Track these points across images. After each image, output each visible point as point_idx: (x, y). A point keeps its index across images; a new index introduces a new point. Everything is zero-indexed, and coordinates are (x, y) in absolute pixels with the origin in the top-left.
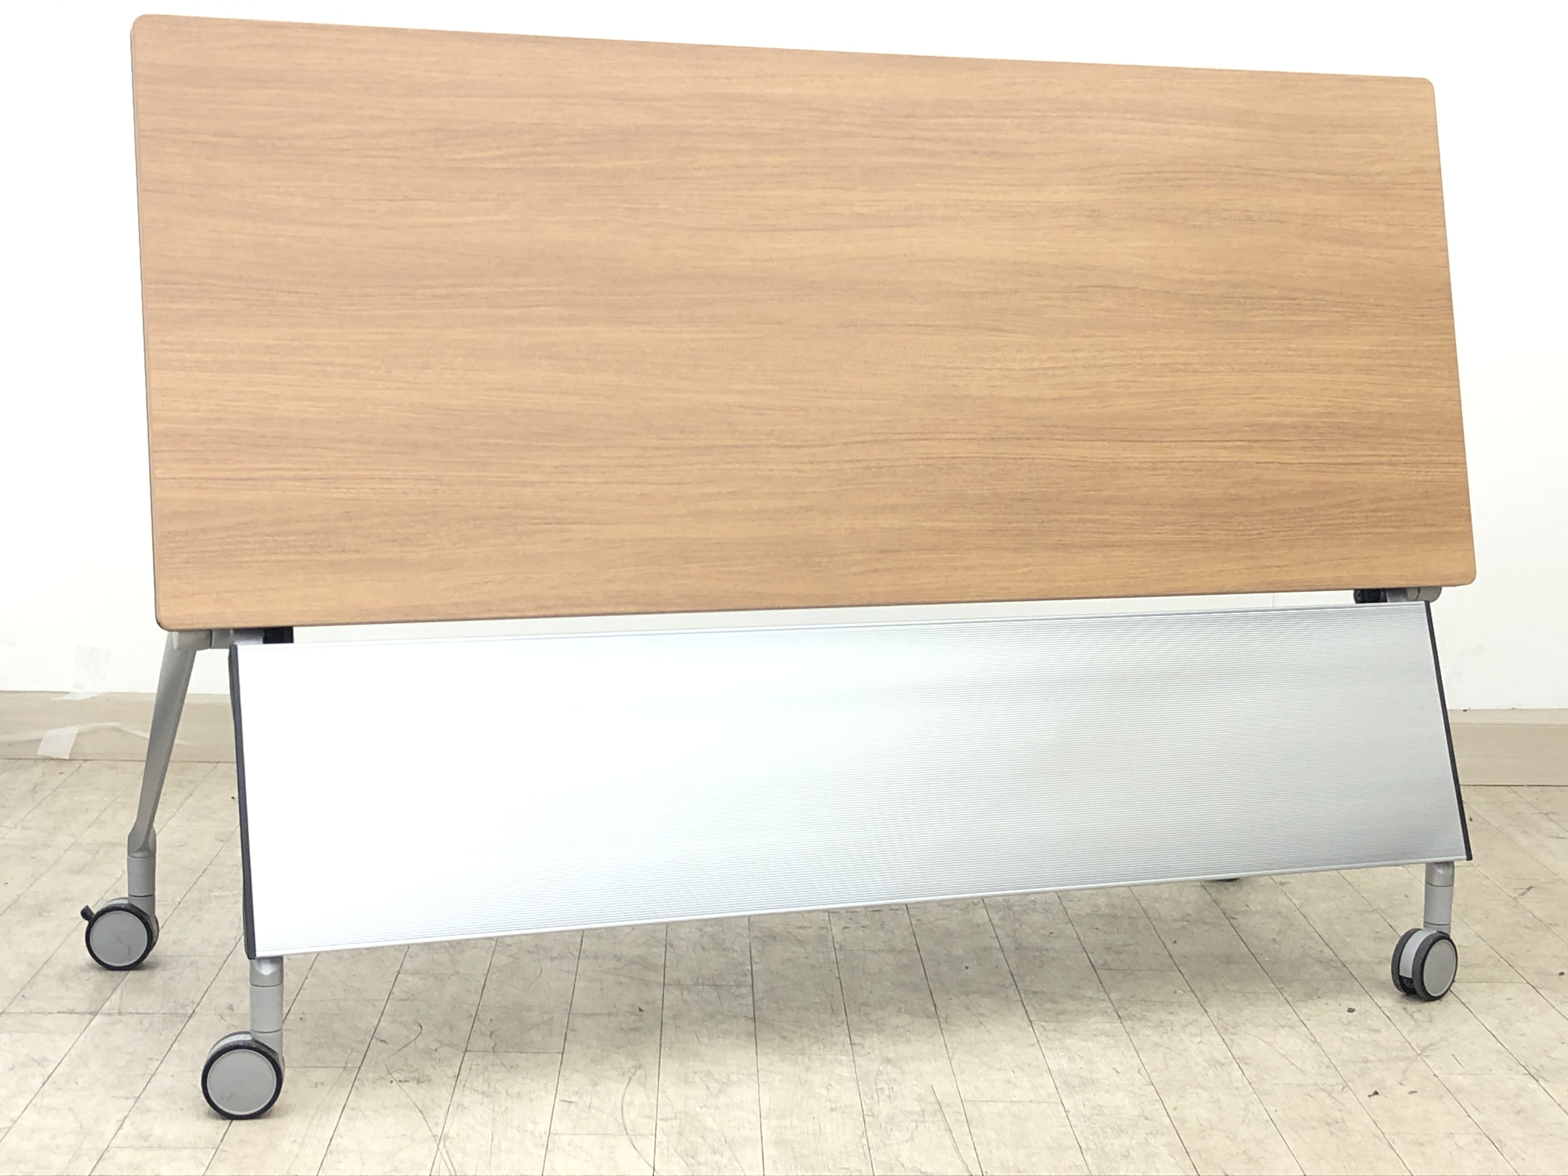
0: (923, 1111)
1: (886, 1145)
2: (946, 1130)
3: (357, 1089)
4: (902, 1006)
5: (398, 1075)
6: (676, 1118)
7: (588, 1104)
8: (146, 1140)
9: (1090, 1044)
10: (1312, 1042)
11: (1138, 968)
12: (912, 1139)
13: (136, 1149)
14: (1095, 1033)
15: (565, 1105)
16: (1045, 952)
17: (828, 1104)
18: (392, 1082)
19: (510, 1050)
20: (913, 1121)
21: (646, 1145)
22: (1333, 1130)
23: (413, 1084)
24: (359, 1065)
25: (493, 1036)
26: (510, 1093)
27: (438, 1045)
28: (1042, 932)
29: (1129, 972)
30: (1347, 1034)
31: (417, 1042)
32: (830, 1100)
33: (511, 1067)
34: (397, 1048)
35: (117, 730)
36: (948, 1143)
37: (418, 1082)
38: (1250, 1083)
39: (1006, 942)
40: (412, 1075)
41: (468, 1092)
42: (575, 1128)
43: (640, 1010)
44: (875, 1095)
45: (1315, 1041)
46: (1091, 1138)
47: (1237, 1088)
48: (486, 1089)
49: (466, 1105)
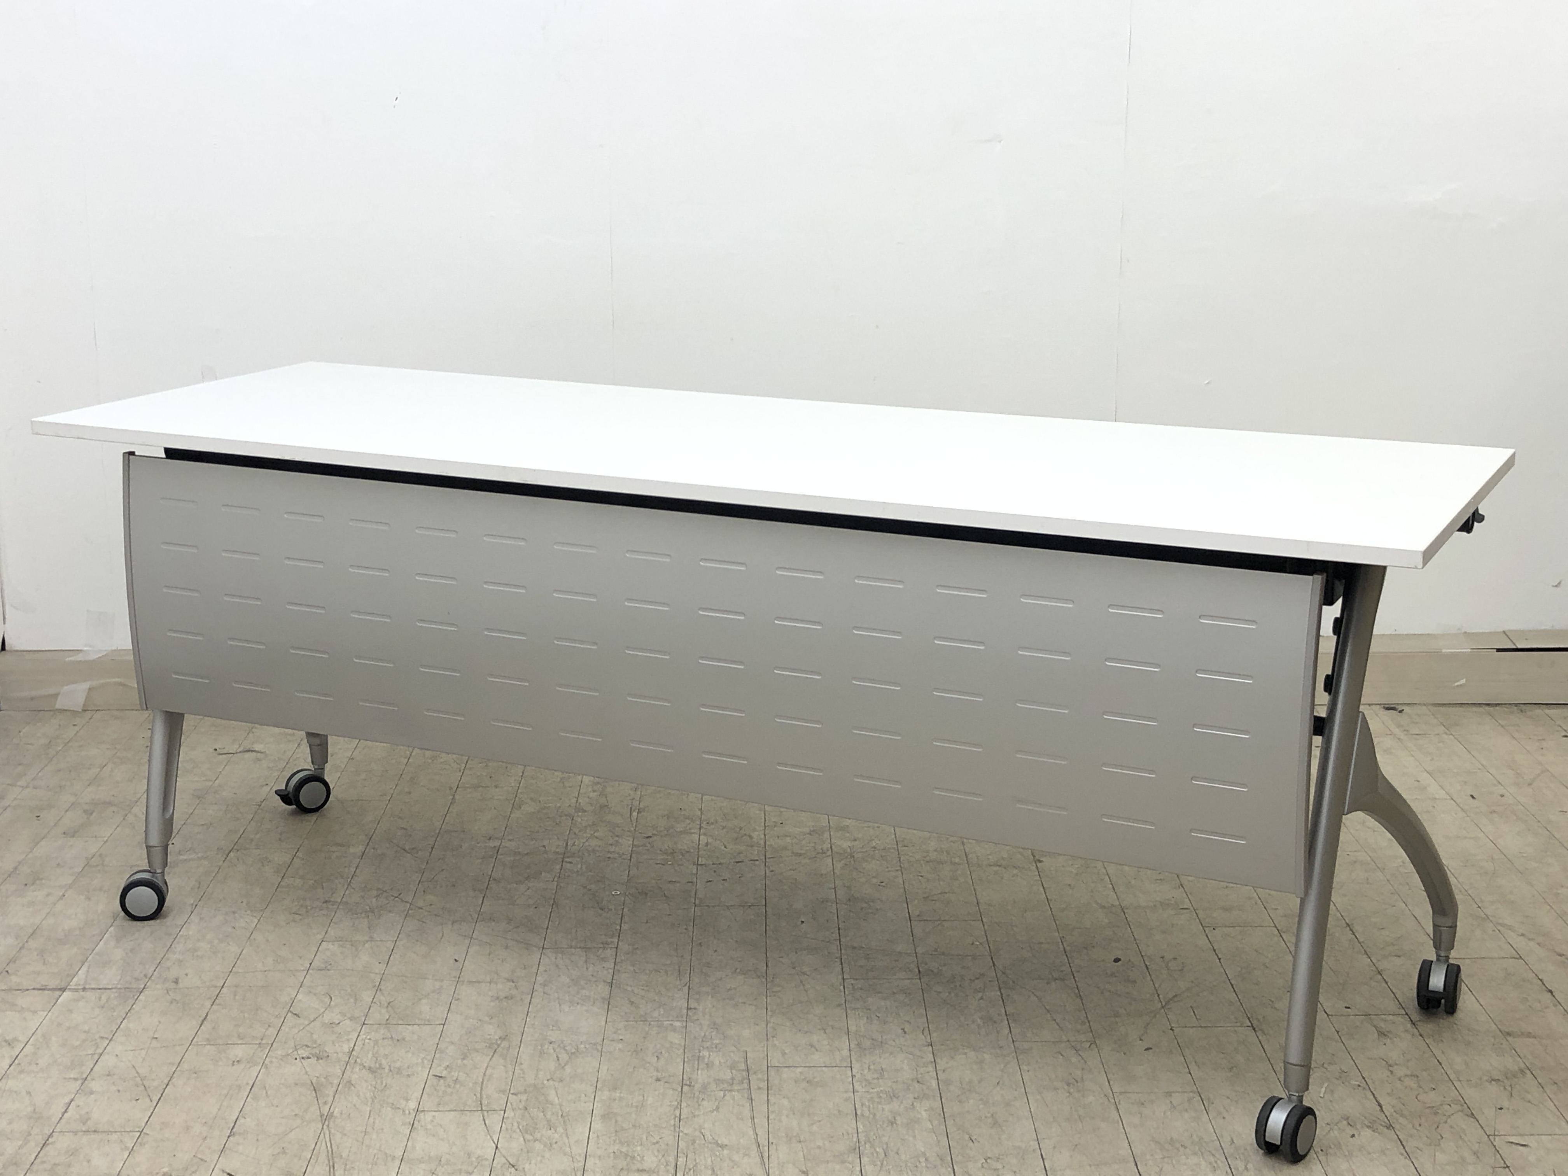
0: (733, 1079)
1: (694, 1116)
2: (748, 1098)
3: (267, 1066)
4: (739, 966)
5: (303, 1051)
6: (525, 1091)
7: (455, 1078)
8: (85, 1124)
9: (888, 1003)
10: (1076, 995)
12: (718, 1108)
14: (895, 991)
15: (435, 1080)
16: (872, 904)
17: (655, 1073)
18: (296, 1059)
19: (400, 1022)
20: (721, 1090)
22: (1072, 1090)
23: (313, 1060)
24: (271, 1042)
25: (390, 1008)
26: (392, 1068)
27: (342, 1018)
28: (875, 881)
29: (938, 923)
30: (1108, 986)
31: (325, 1015)
32: (658, 1071)
33: (398, 1040)
34: (307, 1023)
35: (117, 684)
36: (747, 1113)
37: (318, 1059)
38: (1013, 1041)
39: (841, 893)
40: (314, 1051)
41: (357, 1067)
42: (439, 1104)
43: (518, 974)
44: (696, 1064)
46: (868, 1103)
47: (1002, 1048)
48: (373, 1066)
49: (354, 1083)
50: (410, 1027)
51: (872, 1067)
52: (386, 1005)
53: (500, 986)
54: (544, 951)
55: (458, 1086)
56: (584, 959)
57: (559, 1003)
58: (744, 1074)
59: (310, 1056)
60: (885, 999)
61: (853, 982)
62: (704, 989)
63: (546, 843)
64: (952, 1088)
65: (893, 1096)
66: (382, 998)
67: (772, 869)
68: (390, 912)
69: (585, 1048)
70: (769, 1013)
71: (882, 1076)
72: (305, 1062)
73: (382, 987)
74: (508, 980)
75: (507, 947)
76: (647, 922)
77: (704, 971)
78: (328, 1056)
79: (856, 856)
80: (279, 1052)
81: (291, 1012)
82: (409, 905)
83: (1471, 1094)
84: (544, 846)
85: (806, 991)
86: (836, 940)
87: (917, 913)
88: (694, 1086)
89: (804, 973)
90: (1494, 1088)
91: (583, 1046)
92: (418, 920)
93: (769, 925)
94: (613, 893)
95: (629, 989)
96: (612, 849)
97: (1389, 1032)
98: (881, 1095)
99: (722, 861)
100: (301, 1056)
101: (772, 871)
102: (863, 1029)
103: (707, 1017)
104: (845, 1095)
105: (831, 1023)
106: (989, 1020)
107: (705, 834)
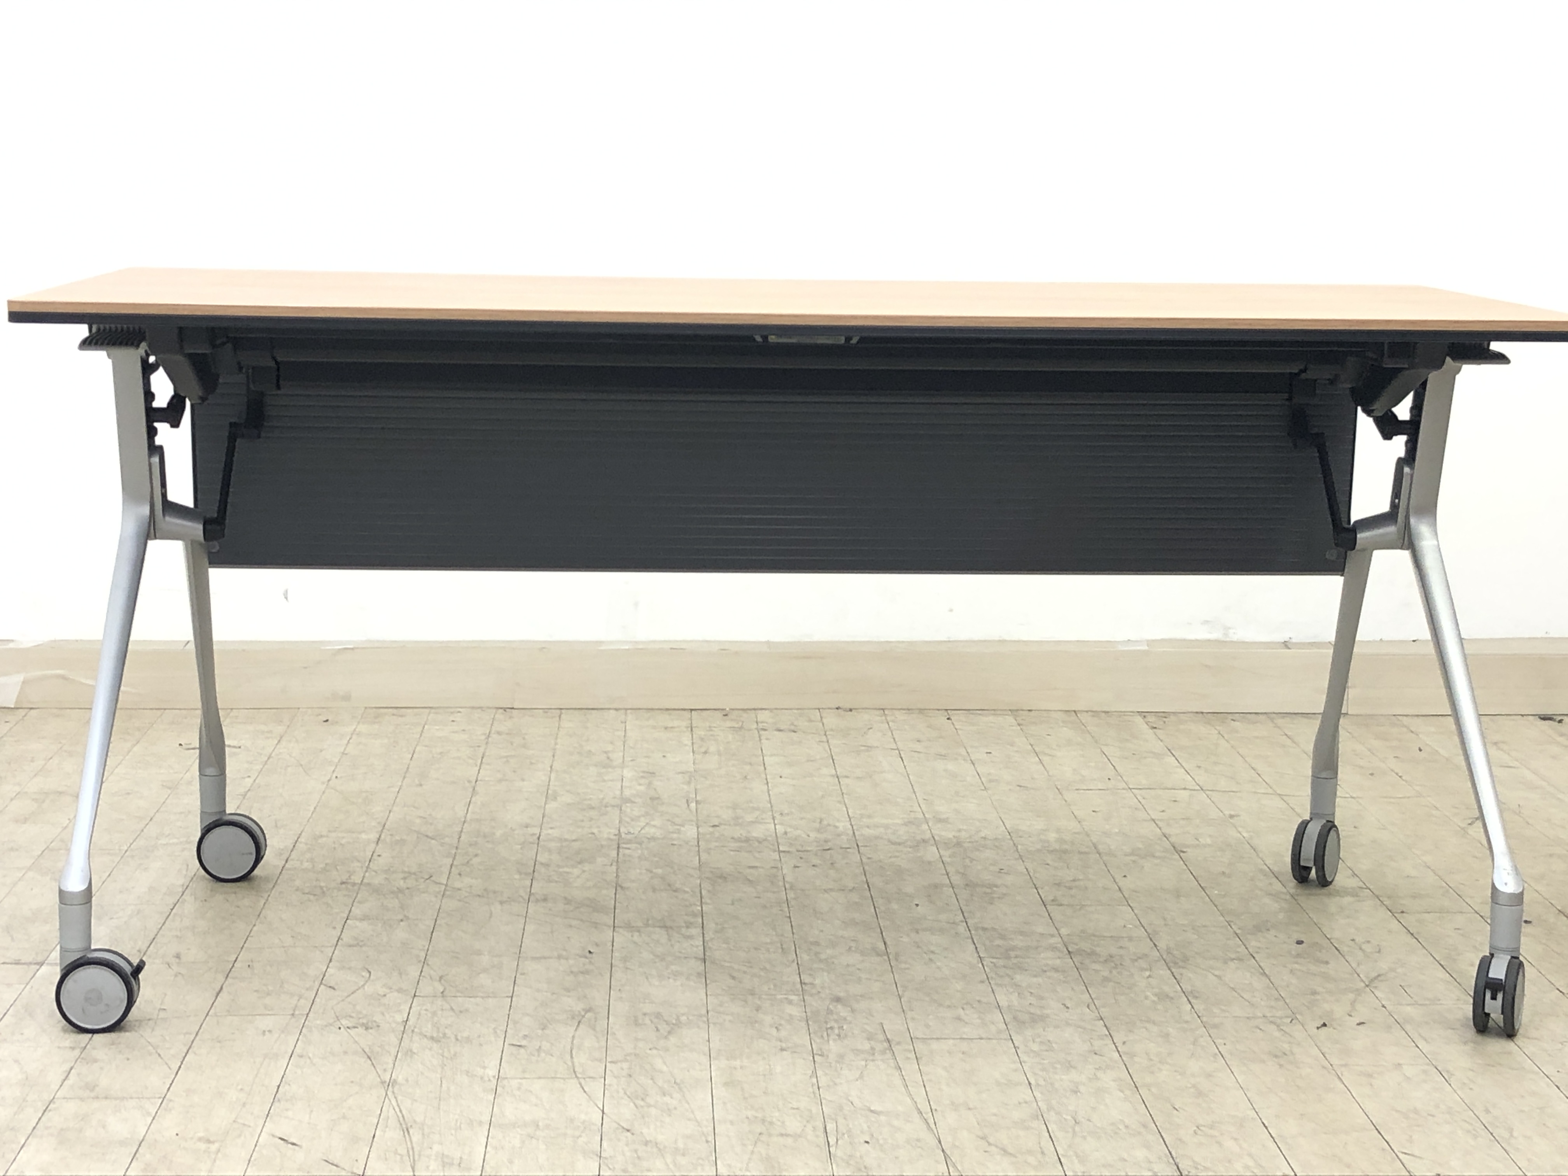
0: (873, 1049)
1: (835, 1084)
2: (896, 1068)
3: (305, 1036)
4: (853, 944)
5: (347, 1022)
6: (626, 1060)
7: (537, 1048)
8: (92, 1090)
9: (1040, 980)
10: (1261, 974)
11: (1089, 903)
12: (861, 1077)
13: (82, 1099)
14: (1045, 968)
15: (514, 1049)
16: (995, 889)
17: (779, 1043)
18: (340, 1028)
19: (459, 994)
20: (863, 1060)
21: (596, 1088)
22: (1282, 1063)
23: (361, 1030)
24: (306, 1013)
25: (442, 981)
26: (459, 1038)
27: (388, 991)
28: (992, 868)
29: (1078, 907)
30: (1296, 966)
31: (366, 987)
32: (781, 1041)
33: (461, 1012)
34: (346, 994)
35: (64, 677)
36: (898, 1081)
37: (367, 1029)
38: (1199, 1017)
39: (956, 879)
40: (361, 1021)
41: (416, 1038)
42: (524, 1071)
43: (590, 952)
44: (825, 1034)
45: (1264, 974)
46: (1041, 1073)
47: (1187, 1022)
48: (435, 1035)
49: (415, 1051)
50: (472, 1000)
51: (1037, 1039)
52: (438, 979)
53: (571, 962)
54: (616, 929)
55: (542, 1055)
56: (666, 937)
57: (646, 977)
58: (885, 1044)
59: (356, 1025)
60: (1035, 976)
61: (993, 960)
62: (817, 965)
63: (595, 831)
64: (1136, 1059)
65: (1069, 1067)
66: (432, 972)
68: (423, 892)
69: (688, 1019)
70: (900, 988)
71: (1051, 1048)
72: (352, 1032)
73: (429, 963)
74: (581, 955)
75: (570, 926)
77: (813, 949)
78: (378, 1026)
79: (965, 845)
80: (319, 1022)
81: (324, 985)
82: (444, 887)
84: (593, 834)
85: (938, 968)
86: (962, 922)
87: (1051, 898)
88: (827, 1056)
89: (932, 952)
91: (684, 1018)
92: (460, 900)
93: (877, 907)
95: (725, 964)
96: (675, 836)
98: (1055, 1065)
99: (807, 848)
100: (345, 1025)
101: (869, 858)
102: (1016, 1004)
103: (827, 991)
104: (1012, 1066)
105: (978, 998)
106: (1163, 997)
107: (781, 824)
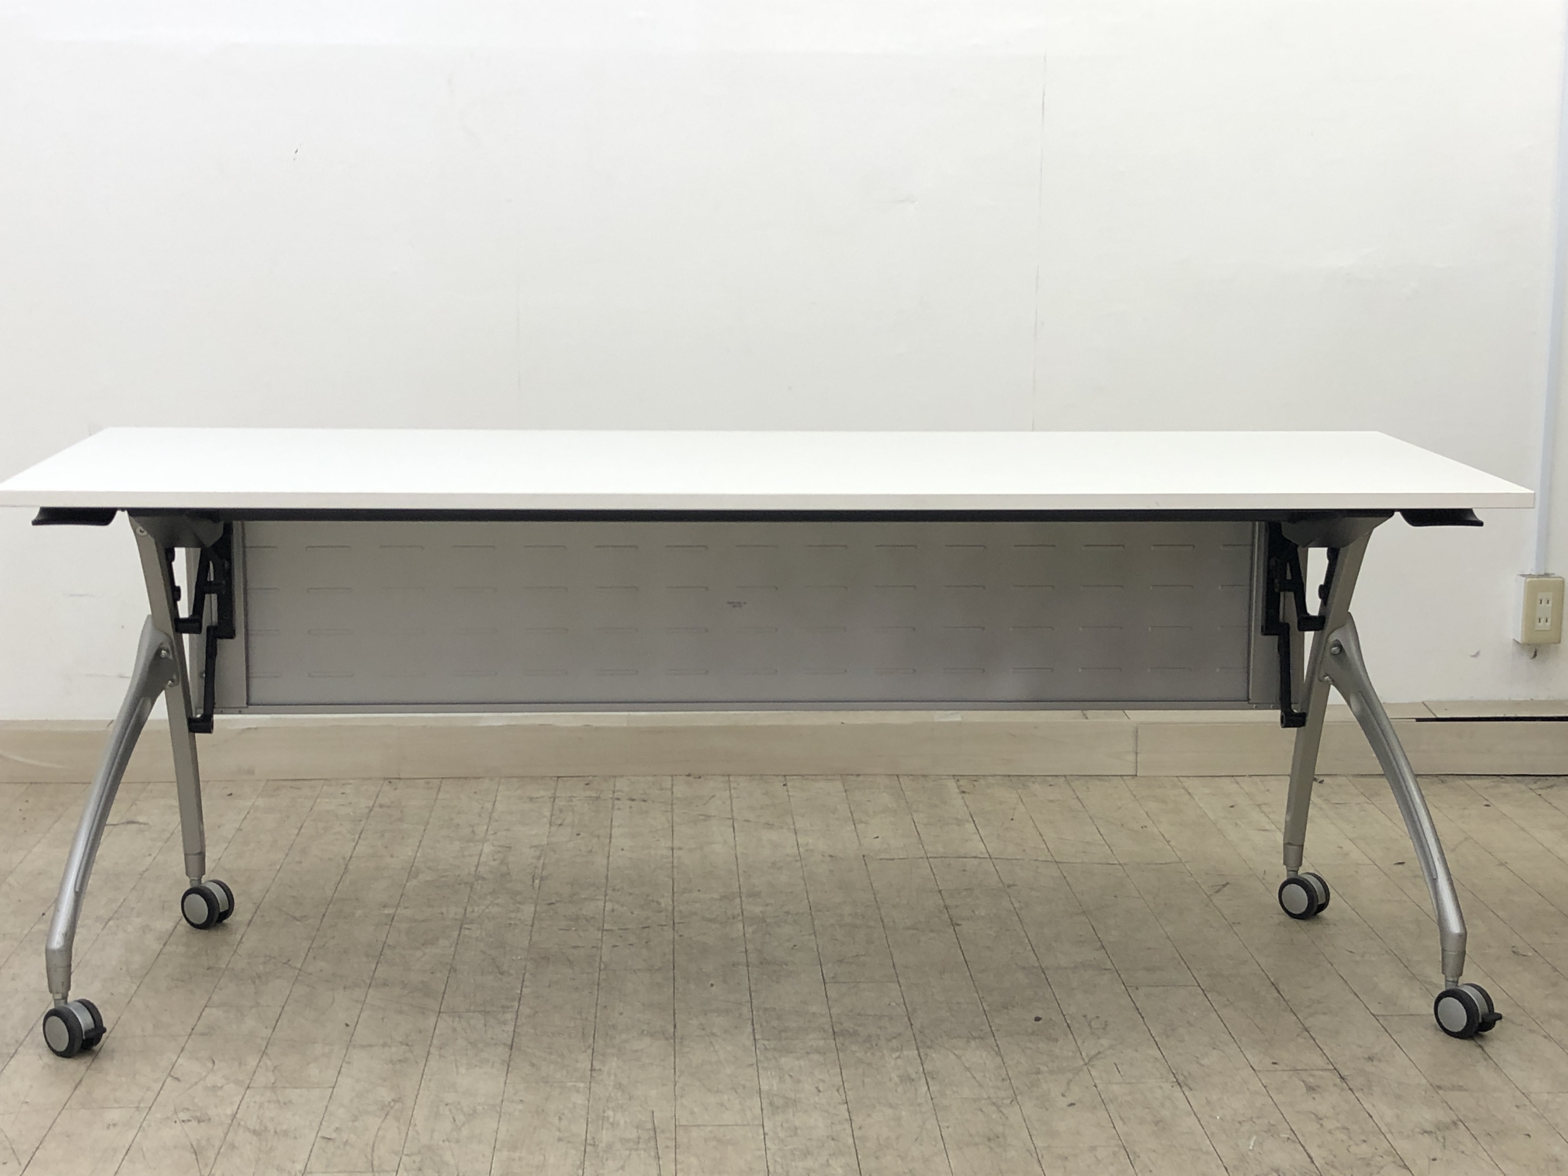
50: (298, 1091)
51: (785, 1125)
52: (272, 1069)
53: (393, 1049)
54: (441, 1015)
55: (348, 1148)
56: (483, 1022)
57: (456, 1065)
58: (652, 1133)
59: (191, 1119)
60: (798, 1059)
61: (766, 1042)
62: (609, 1051)
63: (444, 910)
65: (807, 1153)
66: (269, 1062)
67: (681, 933)
68: (278, 978)
69: (484, 1109)
70: (678, 1073)
71: (796, 1135)
72: (186, 1126)
73: (268, 1052)
74: (402, 1043)
75: (401, 1012)
76: (550, 986)
77: (610, 1033)
78: (210, 1119)
79: (768, 920)
80: (159, 1116)
81: (172, 1076)
82: (298, 971)
83: (1403, 1146)
84: (442, 913)
85: (716, 1052)
86: (747, 1002)
87: (832, 975)
88: (598, 1146)
89: (713, 1034)
90: (1427, 1139)
91: (480, 1108)
92: (308, 986)
93: (677, 989)
94: (514, 958)
95: (529, 1050)
96: (513, 915)
97: (1318, 1087)
98: (795, 1152)
99: (629, 927)
100: (181, 1119)
101: (681, 936)
102: (775, 1088)
103: (612, 1077)
104: (758, 1153)
105: (743, 1082)
106: (907, 1079)
107: (610, 900)
